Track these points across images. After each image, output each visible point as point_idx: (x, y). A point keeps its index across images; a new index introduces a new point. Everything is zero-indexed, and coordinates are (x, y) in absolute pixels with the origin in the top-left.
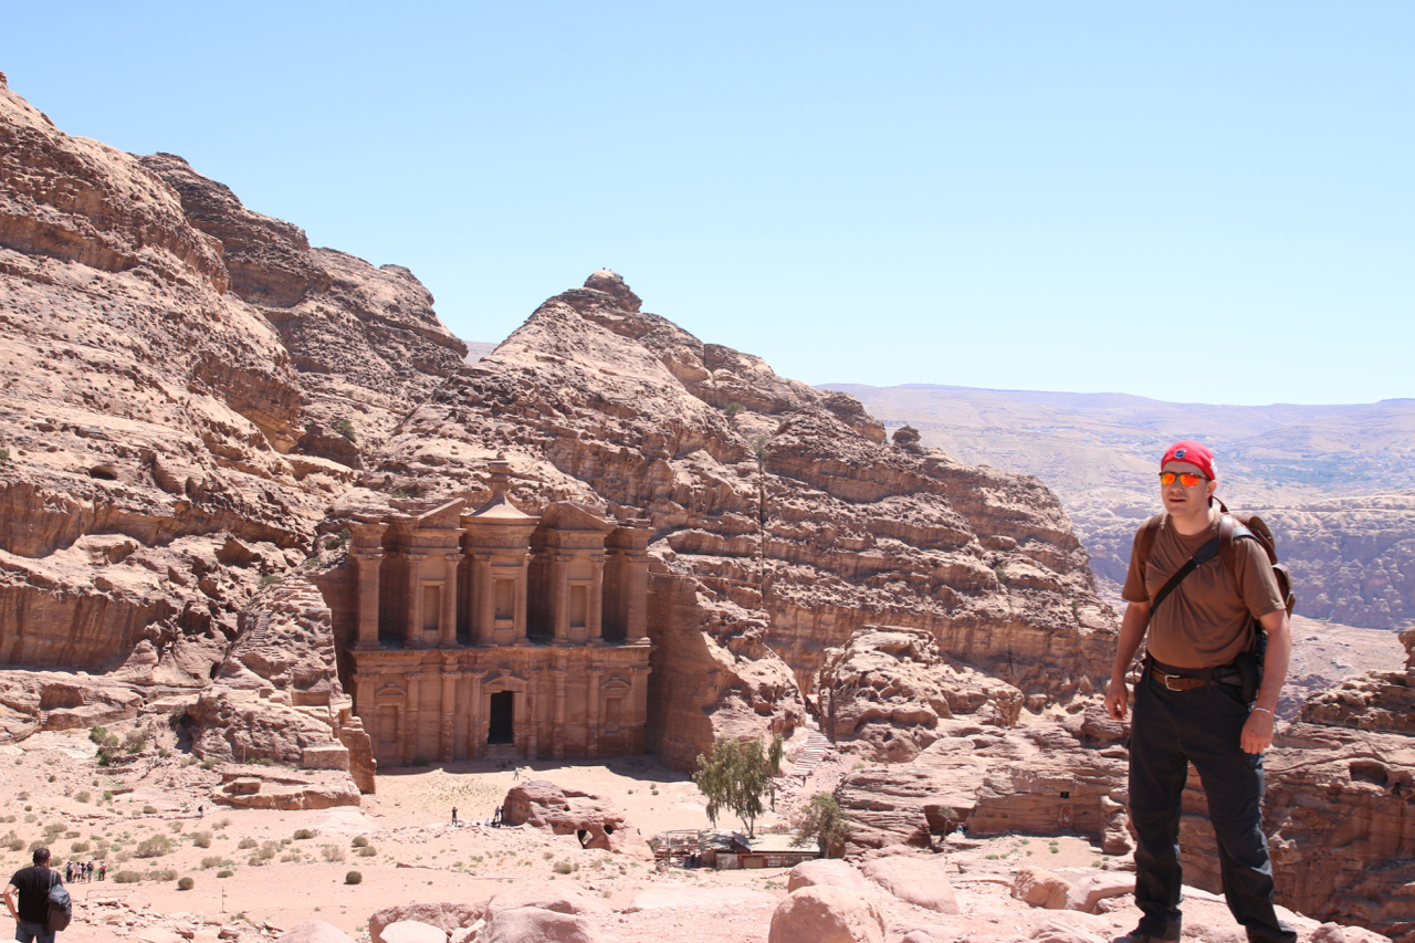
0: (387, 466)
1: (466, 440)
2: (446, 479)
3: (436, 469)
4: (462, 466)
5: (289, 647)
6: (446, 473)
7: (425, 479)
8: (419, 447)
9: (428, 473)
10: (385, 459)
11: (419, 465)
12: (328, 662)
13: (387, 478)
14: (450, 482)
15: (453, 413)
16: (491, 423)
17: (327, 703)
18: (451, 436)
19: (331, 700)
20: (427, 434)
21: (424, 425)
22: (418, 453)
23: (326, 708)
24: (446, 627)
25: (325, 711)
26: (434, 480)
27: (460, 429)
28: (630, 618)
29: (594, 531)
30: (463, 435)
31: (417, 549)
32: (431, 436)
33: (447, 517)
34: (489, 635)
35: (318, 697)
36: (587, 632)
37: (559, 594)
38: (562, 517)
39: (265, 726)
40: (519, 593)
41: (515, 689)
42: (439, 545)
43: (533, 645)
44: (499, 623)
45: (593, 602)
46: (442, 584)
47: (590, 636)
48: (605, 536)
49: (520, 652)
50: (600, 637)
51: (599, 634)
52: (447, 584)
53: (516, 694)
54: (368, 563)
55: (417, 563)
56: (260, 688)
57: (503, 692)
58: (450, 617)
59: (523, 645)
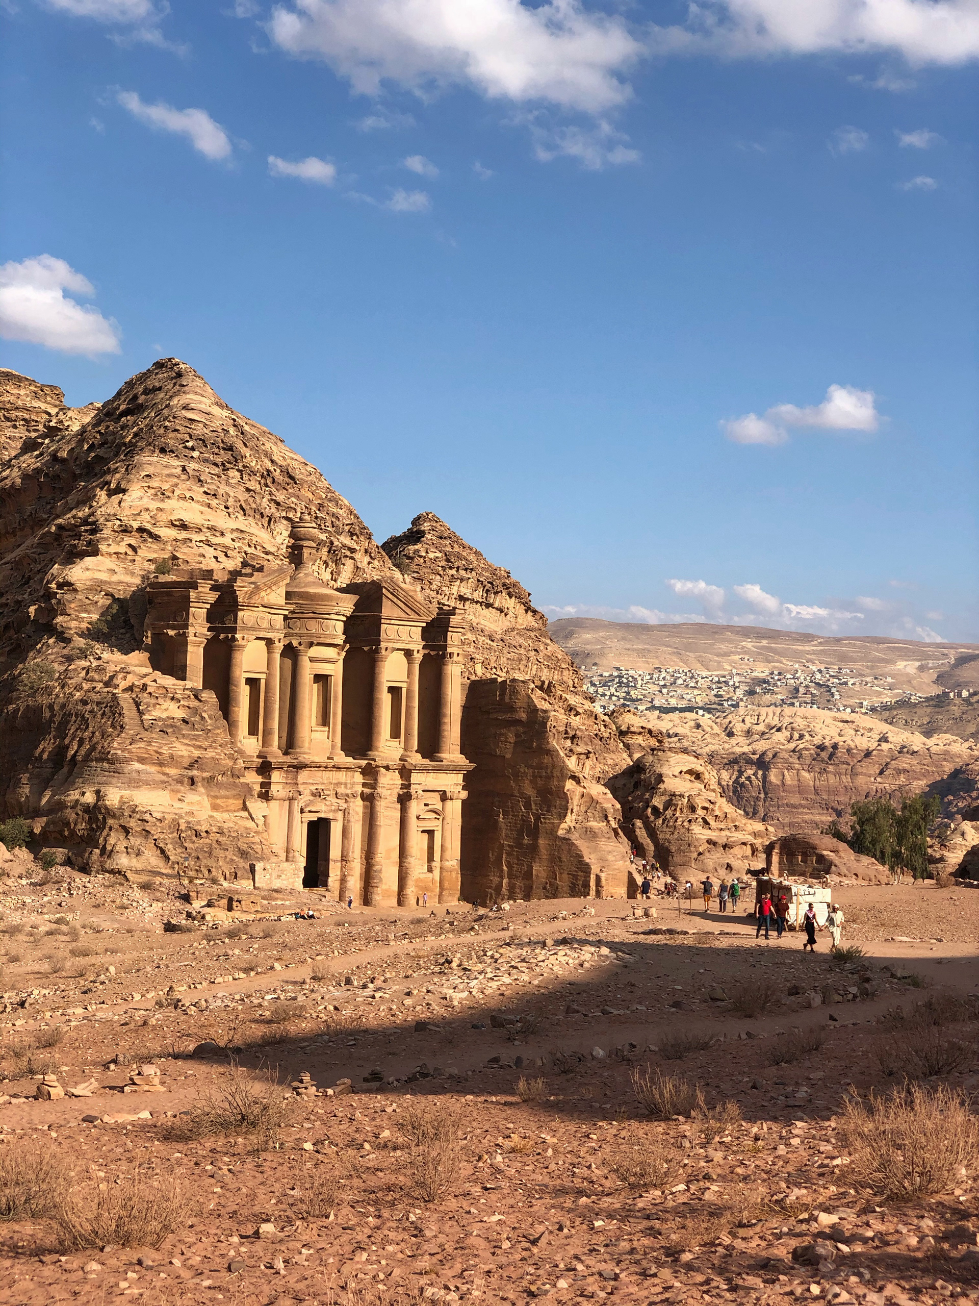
0: (126, 530)
1: (209, 506)
2: (210, 552)
3: (196, 537)
4: (222, 534)
5: (180, 737)
6: (207, 543)
7: (185, 549)
8: (159, 510)
9: (184, 541)
11: (172, 533)
12: (231, 757)
13: (129, 545)
15: (184, 469)
16: (223, 489)
18: (191, 498)
19: (248, 804)
20: (162, 495)
22: (163, 518)
24: (267, 733)
25: (247, 818)
26: (196, 550)
27: (198, 492)
28: (444, 730)
29: (417, 617)
30: (205, 498)
31: (243, 629)
32: (169, 497)
33: (274, 588)
34: (307, 745)
35: (231, 801)
36: (402, 745)
37: (378, 695)
38: (384, 598)
39: (198, 834)
40: (336, 693)
41: (330, 816)
42: (265, 625)
43: (350, 759)
44: (316, 731)
45: (408, 708)
46: (263, 676)
47: (405, 749)
48: (424, 625)
49: (337, 768)
50: (416, 751)
51: (416, 748)
52: (269, 676)
53: (332, 823)
54: (194, 643)
55: (244, 646)
56: (169, 788)
57: (320, 819)
58: (273, 719)
59: (342, 758)
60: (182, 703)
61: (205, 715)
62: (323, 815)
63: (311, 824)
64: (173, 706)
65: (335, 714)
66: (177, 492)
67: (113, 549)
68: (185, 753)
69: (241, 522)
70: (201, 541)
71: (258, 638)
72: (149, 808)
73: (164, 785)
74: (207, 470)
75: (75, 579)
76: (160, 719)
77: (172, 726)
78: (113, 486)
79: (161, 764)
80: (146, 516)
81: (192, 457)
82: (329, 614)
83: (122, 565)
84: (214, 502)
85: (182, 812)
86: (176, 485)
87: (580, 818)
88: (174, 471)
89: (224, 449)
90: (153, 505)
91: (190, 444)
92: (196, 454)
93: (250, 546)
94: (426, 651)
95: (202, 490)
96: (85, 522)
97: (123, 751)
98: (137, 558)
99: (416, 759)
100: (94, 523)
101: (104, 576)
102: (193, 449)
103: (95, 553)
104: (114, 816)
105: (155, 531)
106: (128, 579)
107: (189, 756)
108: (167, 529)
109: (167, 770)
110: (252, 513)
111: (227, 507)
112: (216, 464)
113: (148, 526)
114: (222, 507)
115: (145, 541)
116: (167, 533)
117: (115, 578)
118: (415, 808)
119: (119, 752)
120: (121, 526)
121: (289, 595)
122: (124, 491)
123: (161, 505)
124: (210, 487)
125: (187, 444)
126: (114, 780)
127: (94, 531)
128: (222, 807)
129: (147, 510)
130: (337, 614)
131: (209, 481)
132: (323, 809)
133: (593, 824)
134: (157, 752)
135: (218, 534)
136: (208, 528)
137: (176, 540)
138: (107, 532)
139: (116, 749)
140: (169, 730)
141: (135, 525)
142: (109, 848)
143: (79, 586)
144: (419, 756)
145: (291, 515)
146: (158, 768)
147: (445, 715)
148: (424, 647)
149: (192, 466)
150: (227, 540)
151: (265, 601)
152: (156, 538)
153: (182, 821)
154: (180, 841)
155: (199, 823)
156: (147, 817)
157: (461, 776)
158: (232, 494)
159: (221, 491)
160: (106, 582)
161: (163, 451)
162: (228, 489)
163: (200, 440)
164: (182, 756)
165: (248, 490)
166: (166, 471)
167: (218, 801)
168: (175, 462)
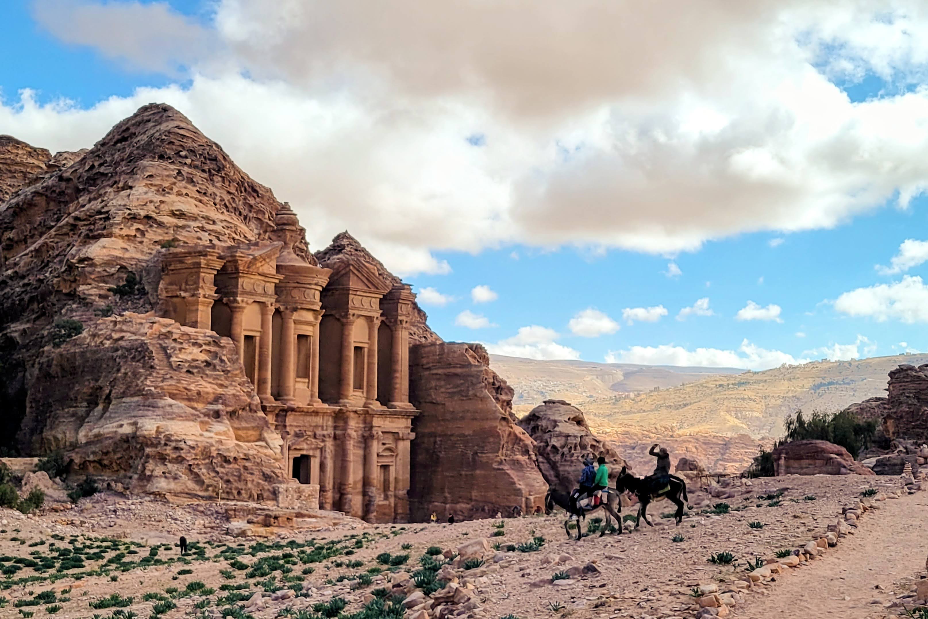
0: (134, 218)
1: (201, 201)
2: (205, 236)
3: (193, 224)
4: (214, 223)
5: (204, 376)
6: (202, 229)
7: (185, 233)
8: (162, 202)
9: (183, 227)
10: (128, 212)
11: (173, 221)
12: (249, 394)
13: (138, 230)
14: (210, 237)
15: (179, 173)
16: (211, 189)
17: (261, 438)
18: (187, 194)
19: (266, 435)
20: (163, 191)
21: (157, 181)
22: (165, 208)
23: (263, 444)
24: (262, 382)
25: (265, 447)
26: (193, 234)
27: (192, 190)
28: (396, 383)
29: (375, 290)
30: (197, 195)
31: (245, 293)
32: (169, 193)
33: (267, 260)
34: (292, 393)
35: (251, 432)
36: (365, 395)
37: (346, 353)
38: (351, 274)
39: (226, 460)
40: (314, 350)
41: (311, 453)
42: (260, 290)
43: (326, 406)
44: (299, 382)
45: (369, 364)
46: (258, 334)
47: (367, 398)
48: (381, 297)
49: (316, 413)
50: (377, 400)
51: (376, 397)
52: (263, 334)
53: (312, 460)
54: (203, 303)
55: (244, 308)
56: (199, 419)
57: (303, 456)
58: (266, 370)
59: (319, 405)
60: (204, 347)
61: (224, 358)
62: (305, 453)
63: (296, 460)
64: (196, 350)
65: (314, 368)
66: (175, 189)
67: (124, 232)
68: (210, 390)
69: (226, 216)
70: (198, 227)
71: (255, 302)
72: (184, 437)
73: (193, 418)
74: (199, 174)
75: (94, 255)
76: (186, 361)
77: (196, 367)
78: (121, 185)
79: (189, 400)
80: (151, 207)
81: (185, 164)
82: (310, 284)
83: (133, 245)
84: (205, 199)
85: (212, 441)
86: (175, 184)
87: (509, 452)
88: (172, 173)
89: (210, 160)
90: (158, 198)
91: (183, 153)
92: (188, 161)
93: (236, 234)
94: (383, 318)
95: (195, 189)
96: (99, 212)
97: (155, 388)
98: (145, 240)
99: (377, 406)
100: (107, 212)
101: (118, 253)
102: (186, 157)
103: (110, 235)
104: (153, 445)
105: (159, 218)
106: (139, 256)
107: (214, 393)
108: (168, 217)
109: (195, 405)
110: (233, 210)
111: (215, 204)
112: (204, 171)
113: (154, 215)
114: (212, 203)
115: (151, 226)
116: (168, 220)
117: (127, 255)
118: (376, 447)
119: (153, 389)
120: (129, 214)
121: (279, 268)
122: (131, 188)
123: (163, 198)
124: (202, 187)
125: (181, 153)
126: (150, 413)
127: (107, 219)
128: (243, 438)
129: (151, 202)
130: (316, 284)
131: (200, 182)
132: (305, 448)
133: (519, 457)
134: (186, 389)
135: (211, 223)
136: (202, 217)
137: (178, 227)
138: (118, 219)
139: (149, 386)
140: (195, 371)
141: (143, 213)
142: (148, 473)
143: (97, 261)
144: (378, 403)
145: (260, 216)
146: (188, 403)
147: (395, 371)
148: (382, 315)
149: (186, 170)
150: (218, 227)
151: (261, 270)
152: (161, 225)
153: (213, 449)
154: (211, 467)
155: (228, 450)
156: (182, 445)
157: (409, 421)
158: (218, 194)
159: (210, 191)
160: (120, 258)
161: (161, 157)
162: (215, 190)
163: (191, 151)
164: (208, 393)
165: (229, 192)
166: (166, 173)
167: (240, 432)
168: (172, 167)
